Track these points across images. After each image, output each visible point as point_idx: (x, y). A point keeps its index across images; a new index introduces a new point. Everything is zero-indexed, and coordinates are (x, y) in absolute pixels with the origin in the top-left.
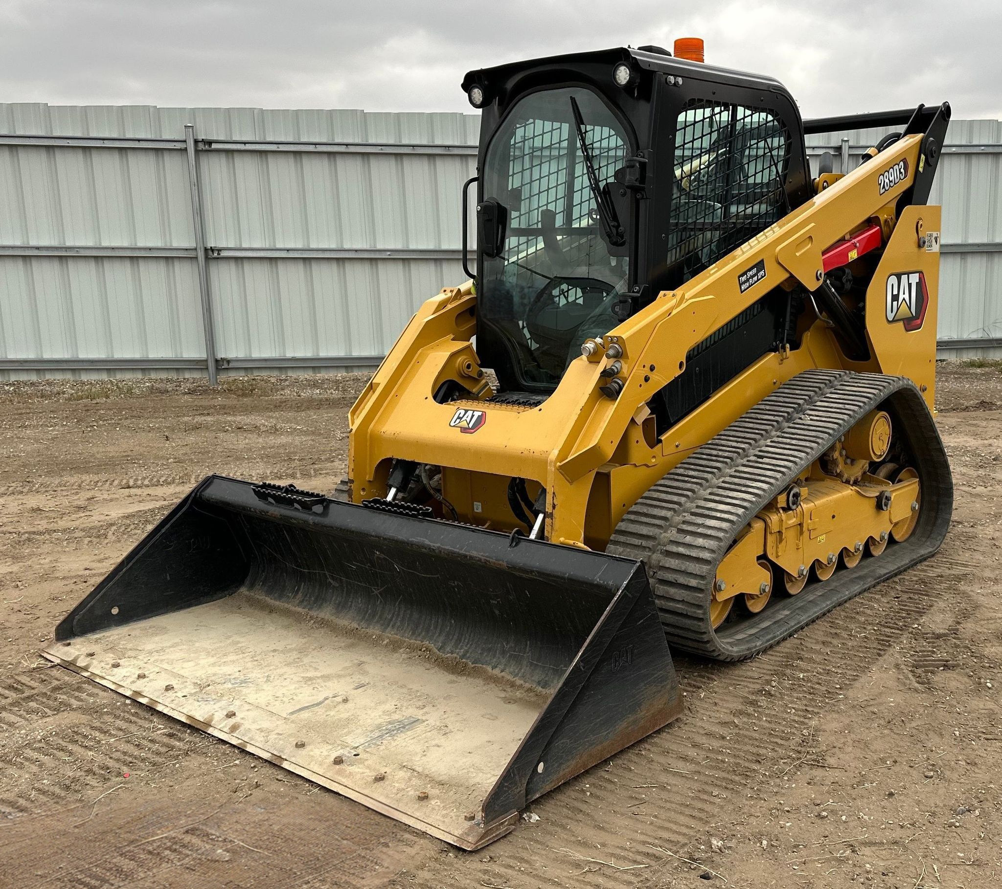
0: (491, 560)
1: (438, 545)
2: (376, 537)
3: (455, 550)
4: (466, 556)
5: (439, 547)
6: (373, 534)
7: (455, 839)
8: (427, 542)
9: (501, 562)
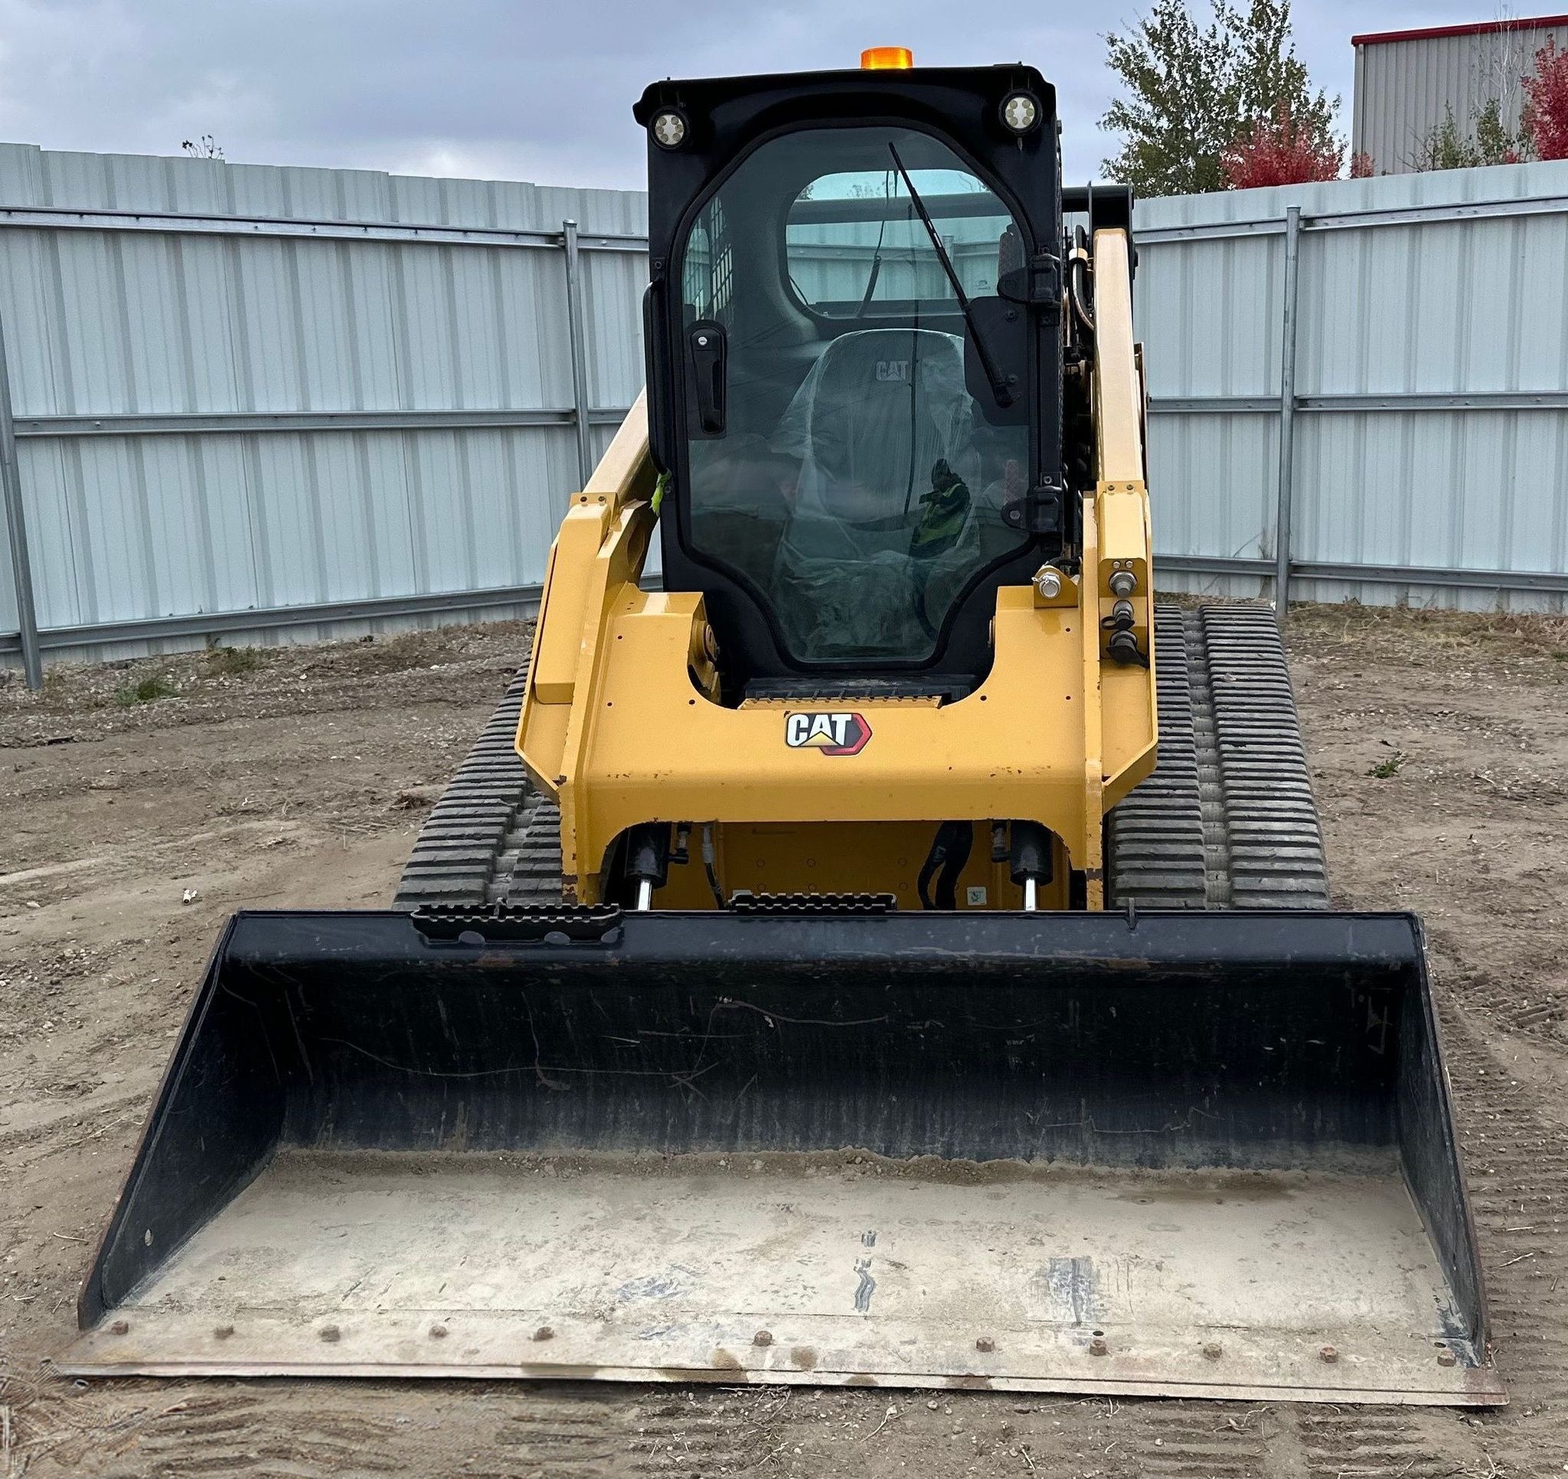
0: (1109, 959)
1: (972, 952)
2: (806, 962)
3: (1017, 955)
4: (1047, 962)
5: (976, 957)
6: (798, 957)
7: (1464, 1397)
8: (941, 952)
9: (1133, 959)
